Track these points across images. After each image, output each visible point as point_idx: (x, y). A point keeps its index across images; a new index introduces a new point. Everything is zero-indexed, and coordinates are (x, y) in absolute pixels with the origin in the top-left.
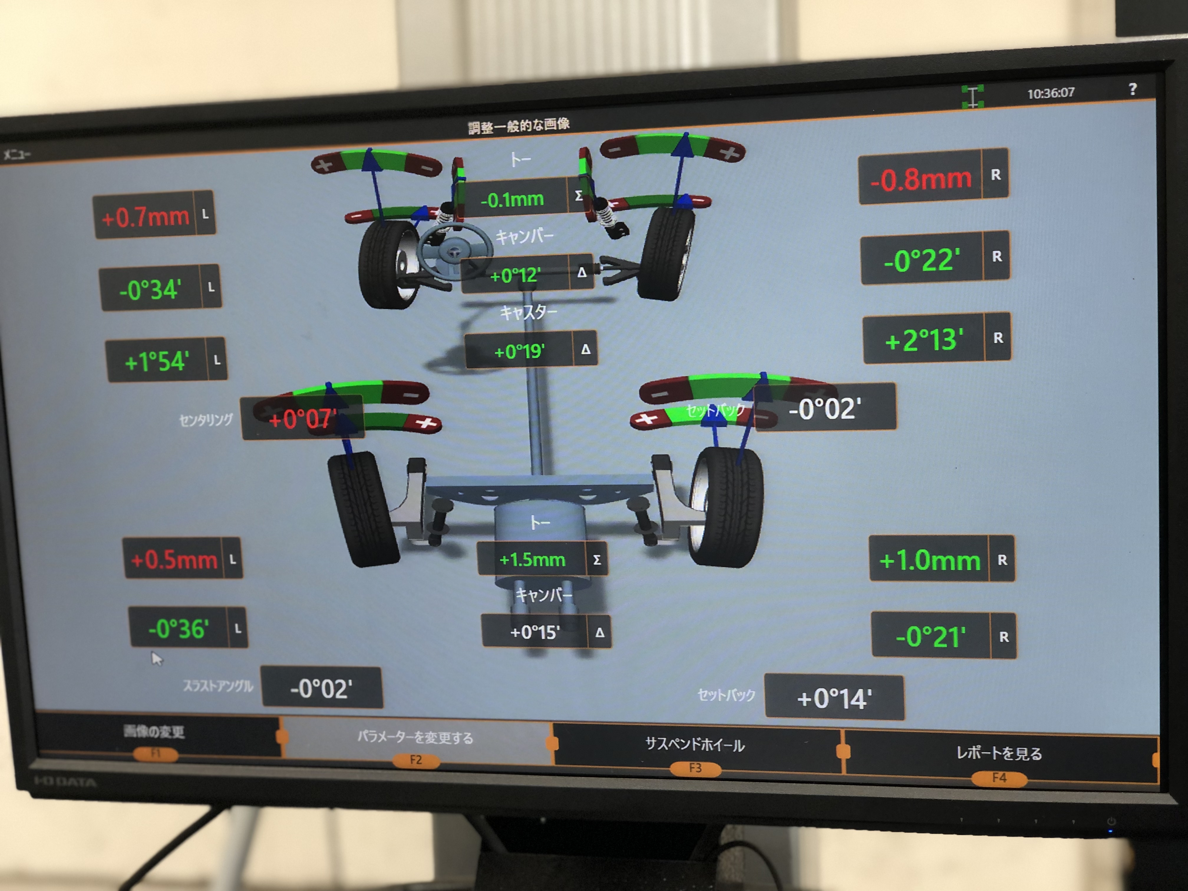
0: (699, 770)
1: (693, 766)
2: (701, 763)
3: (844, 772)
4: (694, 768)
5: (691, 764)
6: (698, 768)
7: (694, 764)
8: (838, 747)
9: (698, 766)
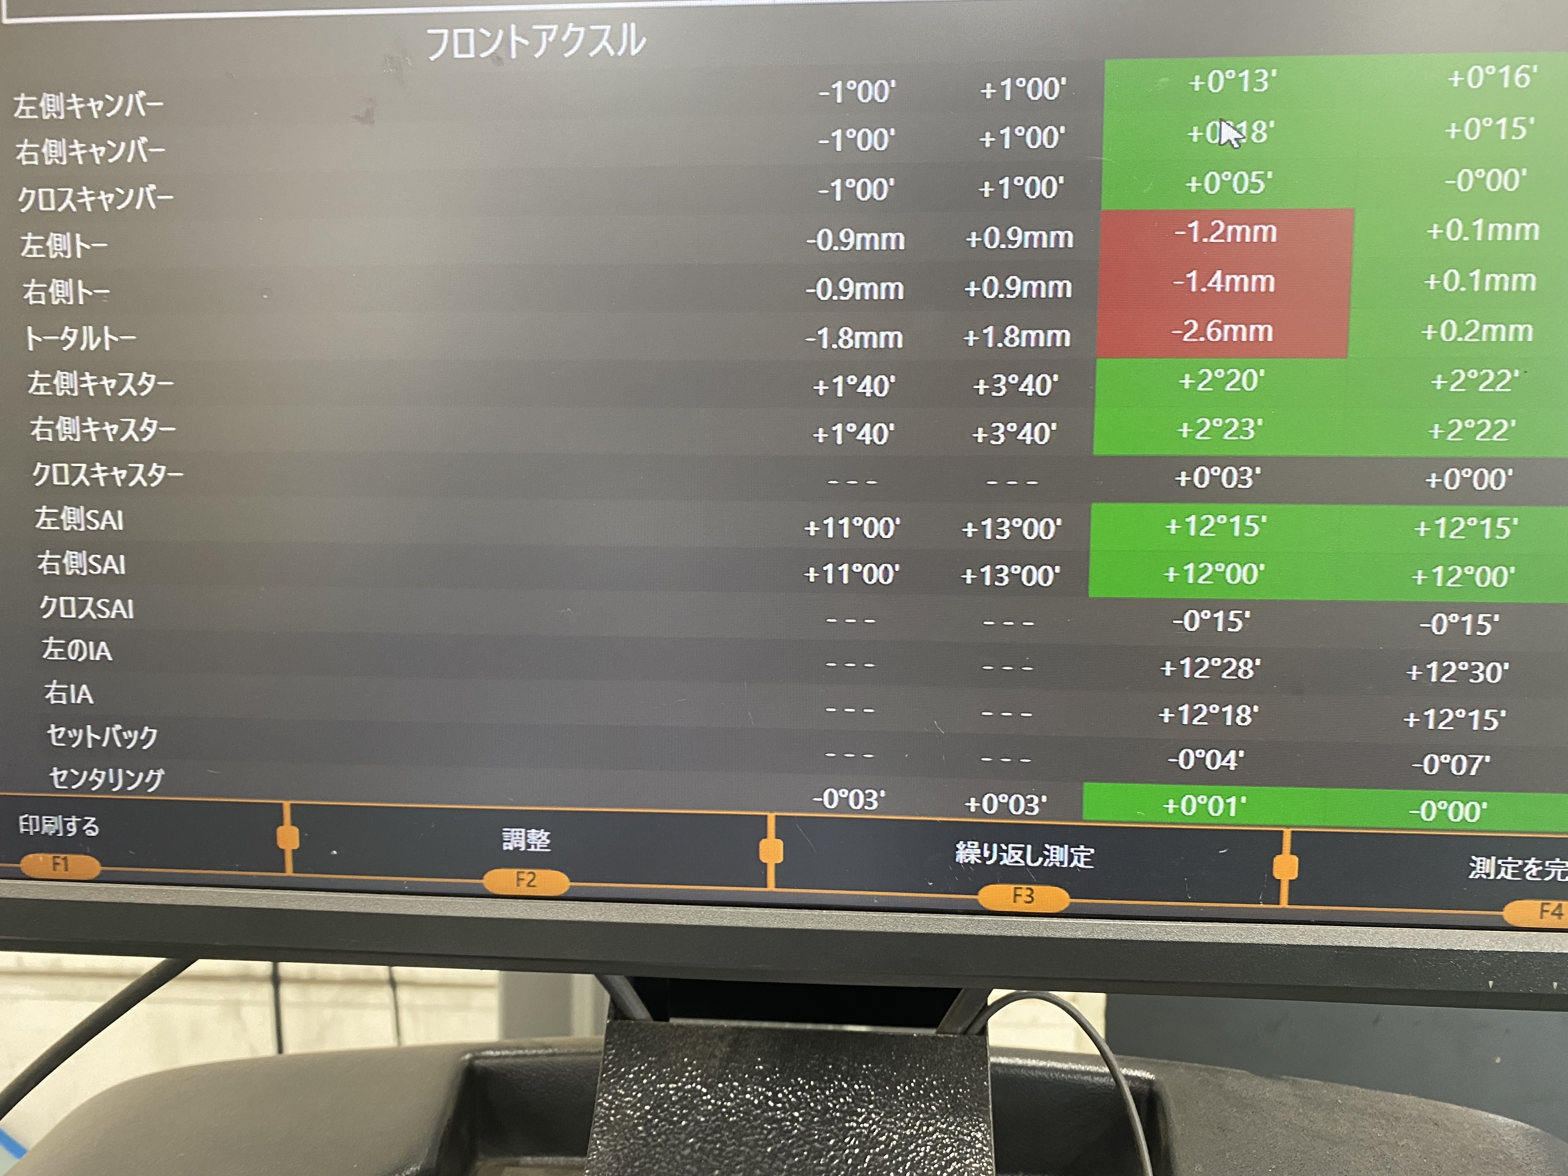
0: (1029, 899)
1: (1019, 892)
2: (1033, 887)
3: (1284, 903)
4: (1020, 895)
5: (1016, 888)
6: (1030, 896)
7: (1021, 888)
8: (1277, 859)
9: (1029, 892)
